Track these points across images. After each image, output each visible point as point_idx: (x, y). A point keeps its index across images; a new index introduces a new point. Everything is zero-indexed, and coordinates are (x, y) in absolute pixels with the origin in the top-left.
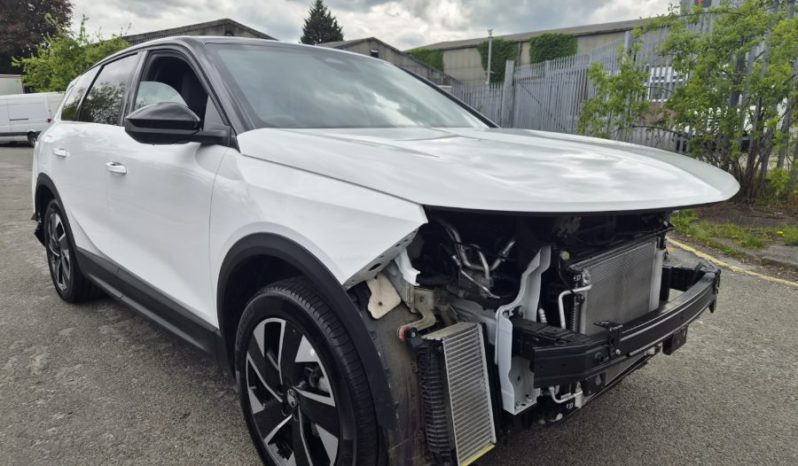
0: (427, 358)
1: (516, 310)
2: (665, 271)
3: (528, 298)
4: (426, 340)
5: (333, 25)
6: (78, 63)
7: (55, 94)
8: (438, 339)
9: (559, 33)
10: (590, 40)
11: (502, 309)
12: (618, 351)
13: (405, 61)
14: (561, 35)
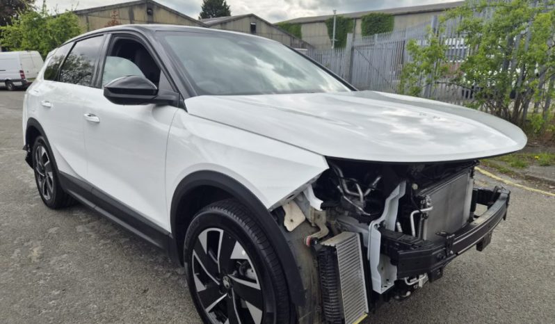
0: (326, 259)
1: (381, 223)
2: (474, 192)
3: (390, 215)
4: (324, 246)
5: (223, 5)
6: (41, 30)
7: (25, 52)
8: (333, 245)
9: (381, 13)
10: (403, 18)
11: (373, 223)
12: (452, 252)
13: (275, 31)
14: (382, 15)
